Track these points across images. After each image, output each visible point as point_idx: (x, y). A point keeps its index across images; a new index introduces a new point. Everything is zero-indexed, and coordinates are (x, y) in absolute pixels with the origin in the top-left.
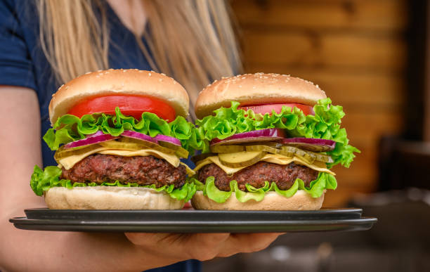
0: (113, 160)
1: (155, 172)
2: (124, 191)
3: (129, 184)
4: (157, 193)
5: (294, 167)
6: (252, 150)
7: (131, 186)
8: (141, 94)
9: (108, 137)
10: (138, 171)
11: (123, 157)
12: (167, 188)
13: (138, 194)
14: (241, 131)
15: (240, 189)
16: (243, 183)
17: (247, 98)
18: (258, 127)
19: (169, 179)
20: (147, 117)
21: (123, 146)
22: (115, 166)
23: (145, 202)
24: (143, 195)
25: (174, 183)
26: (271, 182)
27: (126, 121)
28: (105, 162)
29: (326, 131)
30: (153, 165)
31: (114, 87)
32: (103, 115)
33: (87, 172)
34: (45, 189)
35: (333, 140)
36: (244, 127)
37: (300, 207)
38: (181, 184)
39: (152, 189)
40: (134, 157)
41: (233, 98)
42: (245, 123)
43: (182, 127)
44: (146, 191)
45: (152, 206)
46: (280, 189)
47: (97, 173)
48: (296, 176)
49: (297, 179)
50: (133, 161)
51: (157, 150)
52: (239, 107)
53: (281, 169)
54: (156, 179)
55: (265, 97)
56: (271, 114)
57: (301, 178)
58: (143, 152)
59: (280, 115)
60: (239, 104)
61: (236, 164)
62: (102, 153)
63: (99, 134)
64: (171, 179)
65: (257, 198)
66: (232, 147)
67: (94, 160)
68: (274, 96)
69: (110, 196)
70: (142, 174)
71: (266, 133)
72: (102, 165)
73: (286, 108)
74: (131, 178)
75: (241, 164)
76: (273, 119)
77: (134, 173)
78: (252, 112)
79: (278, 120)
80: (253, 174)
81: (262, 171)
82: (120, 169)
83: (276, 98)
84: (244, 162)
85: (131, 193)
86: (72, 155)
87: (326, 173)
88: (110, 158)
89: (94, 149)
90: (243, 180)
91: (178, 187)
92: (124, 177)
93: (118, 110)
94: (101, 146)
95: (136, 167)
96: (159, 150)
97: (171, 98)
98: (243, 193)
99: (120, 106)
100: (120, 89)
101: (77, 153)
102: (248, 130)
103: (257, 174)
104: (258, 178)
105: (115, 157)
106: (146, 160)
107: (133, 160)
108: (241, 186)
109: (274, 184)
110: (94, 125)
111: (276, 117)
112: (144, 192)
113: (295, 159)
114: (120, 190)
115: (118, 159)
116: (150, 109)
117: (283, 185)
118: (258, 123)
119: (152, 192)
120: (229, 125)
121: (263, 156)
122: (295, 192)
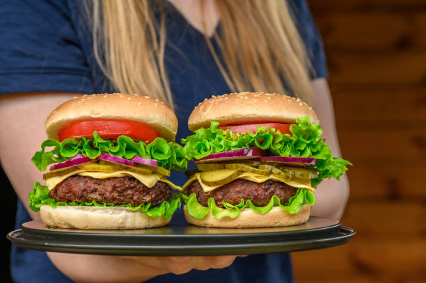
0: (89, 181)
1: (130, 192)
2: (100, 211)
3: (105, 204)
4: (133, 211)
5: (271, 184)
6: (229, 169)
7: (107, 206)
8: (118, 118)
9: (87, 160)
10: (112, 192)
11: (97, 179)
12: (142, 206)
13: (113, 213)
14: (218, 151)
15: (218, 206)
16: (221, 200)
17: (226, 119)
18: (234, 147)
19: (145, 198)
20: (123, 140)
21: (99, 168)
22: (90, 187)
23: (121, 221)
24: (119, 214)
25: (151, 201)
26: (246, 199)
27: (102, 144)
28: (82, 184)
29: (305, 149)
30: (127, 186)
31: (92, 112)
32: (84, 138)
33: (67, 193)
34: (37, 206)
35: (313, 157)
36: (221, 146)
37: (276, 223)
38: (159, 202)
39: (128, 208)
40: (109, 179)
41: (215, 119)
42: (222, 143)
43: (161, 148)
44: (122, 210)
45: (129, 224)
46: (256, 205)
47: (74, 194)
48: (272, 193)
49: (274, 196)
50: (107, 183)
51: (131, 171)
52: (219, 127)
53: (256, 186)
54: (132, 198)
55: (243, 118)
56: (247, 134)
57: (278, 195)
58: (118, 174)
59: (255, 135)
60: (218, 124)
61: (212, 182)
62: (81, 174)
63: (79, 157)
64: (148, 198)
65: (233, 215)
66: (212, 166)
67: (71, 182)
68: (251, 116)
69: (87, 215)
70: (116, 195)
71: (241, 153)
72: (79, 186)
73: (261, 128)
74: (105, 198)
75: (215, 183)
76: (249, 139)
77: (108, 194)
78: (230, 131)
79: (252, 140)
80: (229, 192)
81: (238, 189)
82: (95, 190)
83: (253, 118)
84: (220, 181)
85: (106, 212)
86: (56, 176)
87: (305, 189)
88: (87, 179)
89: (73, 171)
90: (221, 197)
91: (157, 205)
92: (99, 198)
93: (95, 134)
94: (79, 169)
95: (110, 189)
96: (134, 171)
97: (151, 120)
98: (221, 209)
99: (98, 130)
100: (98, 114)
101: (60, 174)
102: (224, 150)
103: (233, 192)
104: (234, 196)
105: (91, 178)
106: (120, 181)
107: (107, 181)
108: (219, 203)
109: (249, 201)
110: (76, 148)
111: (251, 138)
112: (118, 212)
113: (272, 177)
114: (96, 210)
115: (94, 181)
116: (128, 132)
117: (259, 202)
118: (234, 143)
119: (127, 211)
120: (208, 144)
121: (238, 175)
122: (271, 209)
